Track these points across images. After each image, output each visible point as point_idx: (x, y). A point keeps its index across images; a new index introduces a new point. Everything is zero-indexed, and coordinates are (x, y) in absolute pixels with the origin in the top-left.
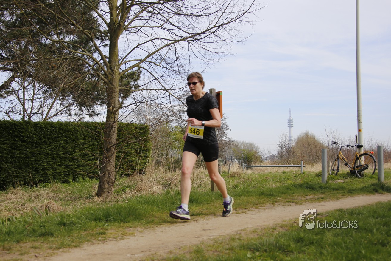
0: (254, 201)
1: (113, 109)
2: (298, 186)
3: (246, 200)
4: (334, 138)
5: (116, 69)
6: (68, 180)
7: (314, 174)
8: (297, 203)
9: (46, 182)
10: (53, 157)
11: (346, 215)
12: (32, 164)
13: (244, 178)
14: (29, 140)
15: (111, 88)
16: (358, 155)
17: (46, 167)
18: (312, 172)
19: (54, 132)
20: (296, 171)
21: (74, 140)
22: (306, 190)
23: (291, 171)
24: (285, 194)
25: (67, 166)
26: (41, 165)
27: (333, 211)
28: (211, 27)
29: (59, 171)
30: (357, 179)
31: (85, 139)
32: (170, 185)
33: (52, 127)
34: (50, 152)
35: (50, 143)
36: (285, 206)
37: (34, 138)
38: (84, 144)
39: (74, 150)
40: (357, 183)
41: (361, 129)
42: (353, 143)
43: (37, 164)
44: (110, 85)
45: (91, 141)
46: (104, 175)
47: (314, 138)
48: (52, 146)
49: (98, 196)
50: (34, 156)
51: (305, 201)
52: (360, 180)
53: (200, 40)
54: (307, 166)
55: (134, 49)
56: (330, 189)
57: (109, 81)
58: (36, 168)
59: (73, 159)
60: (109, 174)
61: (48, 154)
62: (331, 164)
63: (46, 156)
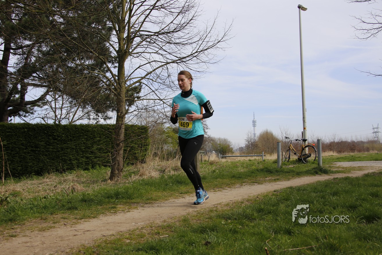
0: (227, 182)
1: (121, 114)
2: (260, 171)
3: (221, 181)
4: (286, 134)
5: (123, 85)
6: (88, 168)
7: (272, 161)
8: (259, 183)
9: (72, 170)
10: (77, 151)
11: (294, 191)
12: (61, 156)
13: (220, 165)
14: (59, 138)
15: (120, 99)
16: (304, 147)
17: (72, 158)
18: (271, 160)
19: (78, 132)
20: (258, 159)
21: (93, 138)
22: (266, 174)
23: (255, 159)
24: (250, 176)
25: (87, 158)
26: (68, 157)
27: (285, 188)
28: (194, 52)
29: (81, 161)
30: (303, 164)
31: (100, 137)
32: (164, 171)
33: (76, 128)
34: (74, 147)
35: (75, 140)
36: (250, 186)
37: (62, 136)
38: (99, 141)
39: (93, 145)
40: (303, 167)
41: (305, 127)
42: (300, 138)
43: (65, 156)
44: (119, 97)
45: (105, 139)
46: (115, 164)
47: (272, 135)
48: (76, 142)
49: (110, 180)
50: (63, 150)
51: (265, 181)
52: (305, 165)
53: (186, 62)
54: (267, 155)
55: (136, 69)
56: (284, 172)
57: (118, 94)
58: (65, 159)
59: (92, 152)
60: (118, 163)
61: (73, 148)
62: (284, 154)
63: (72, 150)
